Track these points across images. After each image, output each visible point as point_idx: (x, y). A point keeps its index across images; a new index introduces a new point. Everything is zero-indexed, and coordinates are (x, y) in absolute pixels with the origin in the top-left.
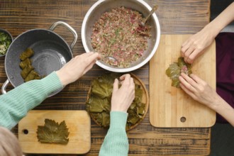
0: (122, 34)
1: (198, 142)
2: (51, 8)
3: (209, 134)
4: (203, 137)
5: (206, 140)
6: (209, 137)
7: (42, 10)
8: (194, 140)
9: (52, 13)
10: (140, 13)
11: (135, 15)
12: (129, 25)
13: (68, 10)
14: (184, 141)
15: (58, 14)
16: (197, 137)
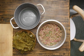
0: (51, 34)
1: (66, 54)
2: (10, 5)
3: (70, 51)
4: (68, 52)
5: (69, 53)
6: (70, 52)
7: (7, 6)
8: (64, 53)
9: (10, 7)
10: (60, 28)
11: (58, 28)
12: (55, 31)
13: (16, 6)
14: (60, 54)
15: (13, 7)
16: (65, 52)
